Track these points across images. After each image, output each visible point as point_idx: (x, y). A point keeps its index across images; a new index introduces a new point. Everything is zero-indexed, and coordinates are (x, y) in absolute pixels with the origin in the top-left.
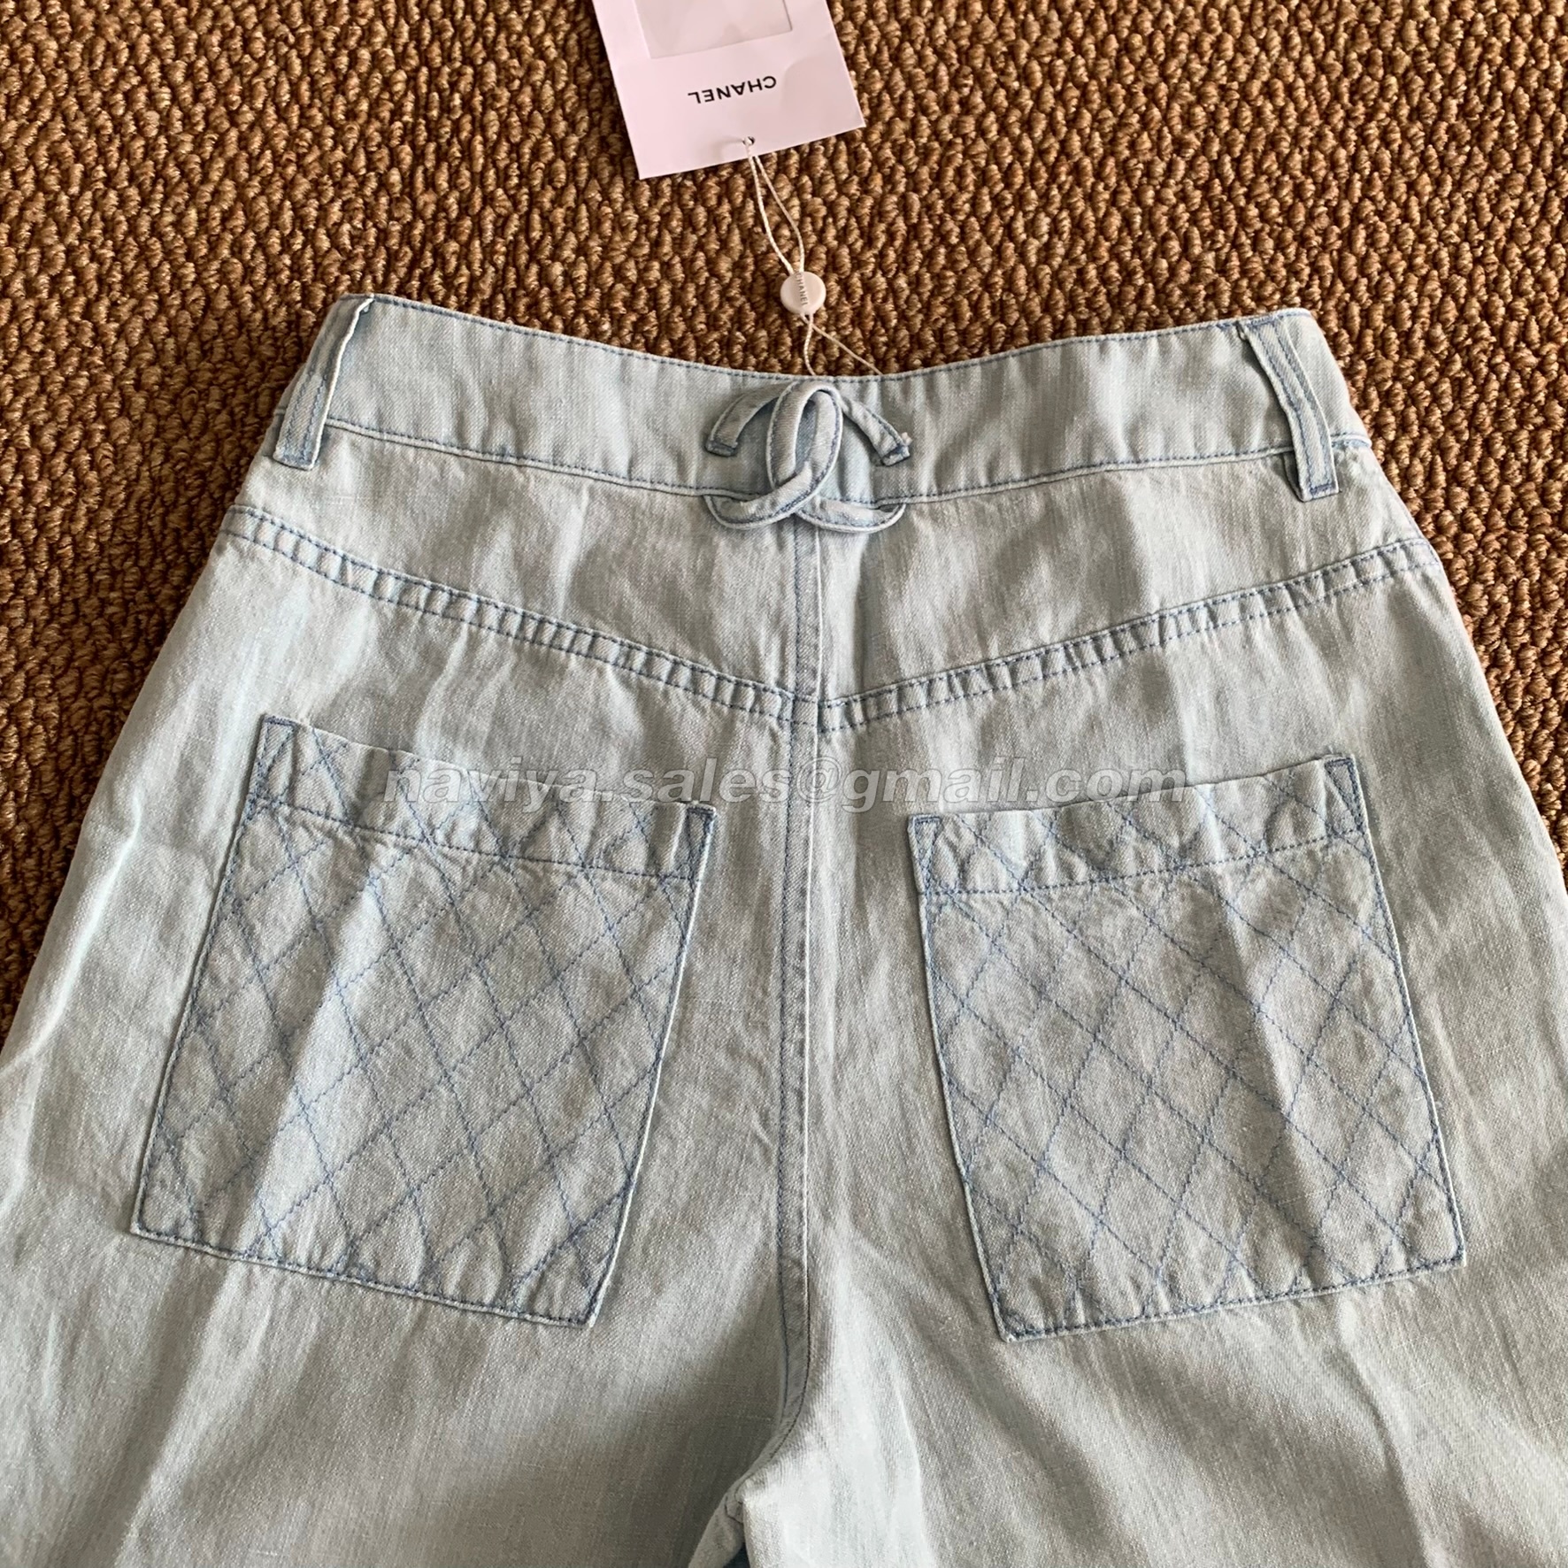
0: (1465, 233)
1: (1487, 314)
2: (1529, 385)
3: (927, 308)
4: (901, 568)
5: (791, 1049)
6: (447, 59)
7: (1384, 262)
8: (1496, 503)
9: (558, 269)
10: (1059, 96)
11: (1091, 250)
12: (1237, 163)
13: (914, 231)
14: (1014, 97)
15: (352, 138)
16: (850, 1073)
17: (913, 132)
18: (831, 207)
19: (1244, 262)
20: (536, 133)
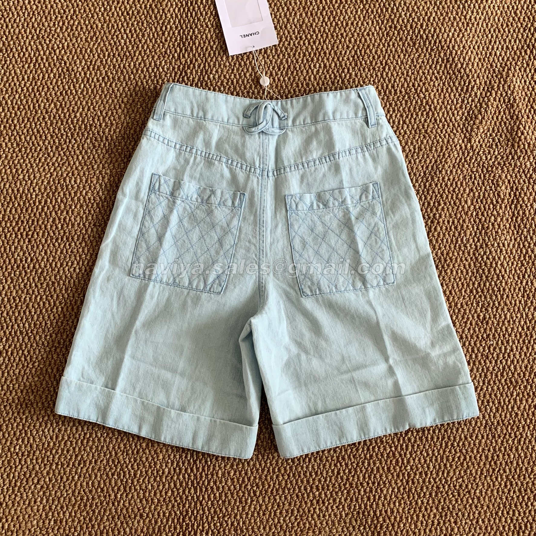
0: (410, 67)
1: (413, 86)
2: (422, 102)
3: (292, 85)
4: (285, 142)
5: (261, 242)
6: (187, 27)
7: (392, 74)
8: (413, 128)
9: (212, 76)
10: (322, 36)
11: (328, 71)
12: (361, 51)
13: (289, 67)
14: (312, 36)
15: (166, 46)
16: (273, 246)
17: (289, 44)
18: (271, 61)
19: (361, 74)
20: (206, 45)
